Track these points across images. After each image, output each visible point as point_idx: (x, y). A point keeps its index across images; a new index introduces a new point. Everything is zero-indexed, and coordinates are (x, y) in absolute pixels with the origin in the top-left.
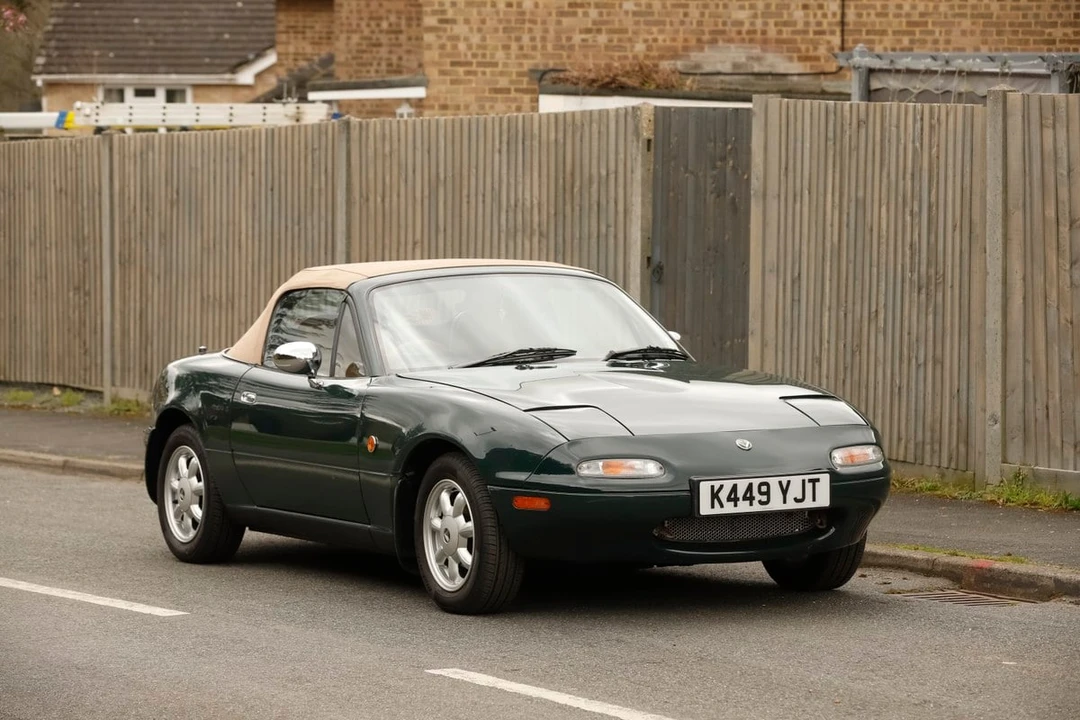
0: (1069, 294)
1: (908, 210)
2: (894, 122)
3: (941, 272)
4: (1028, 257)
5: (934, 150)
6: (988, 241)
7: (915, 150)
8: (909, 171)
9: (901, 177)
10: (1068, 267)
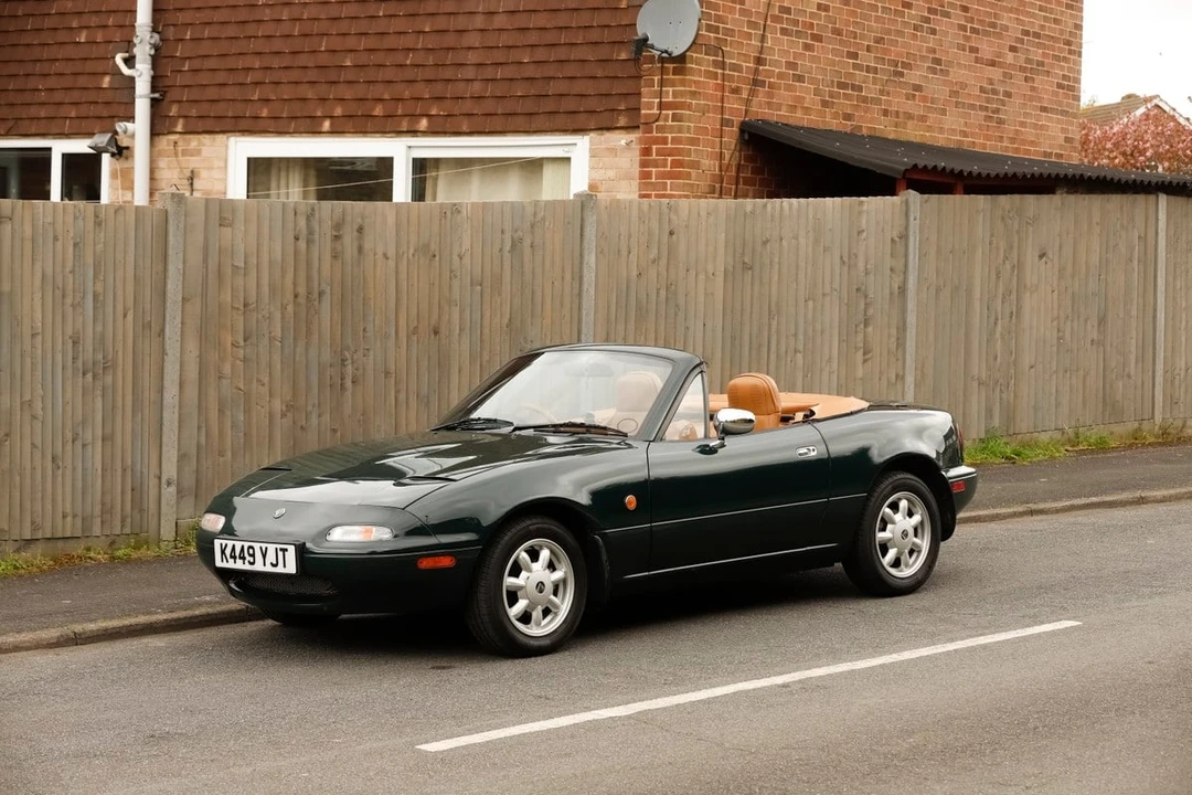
0: (242, 367)
1: (69, 301)
2: (49, 219)
3: (110, 357)
4: (203, 337)
5: (100, 247)
6: (167, 326)
7: (75, 245)
8: (69, 265)
9: (58, 269)
10: (242, 344)
